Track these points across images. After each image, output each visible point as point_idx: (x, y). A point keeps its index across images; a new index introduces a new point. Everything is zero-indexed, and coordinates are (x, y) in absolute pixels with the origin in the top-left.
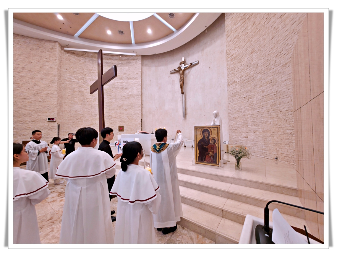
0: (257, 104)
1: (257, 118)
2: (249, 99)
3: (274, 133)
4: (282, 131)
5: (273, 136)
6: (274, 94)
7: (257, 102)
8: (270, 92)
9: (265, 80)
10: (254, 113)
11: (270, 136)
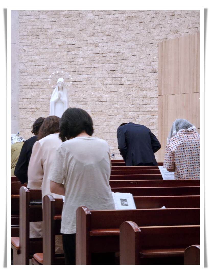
0: (85, 64)
1: (84, 89)
2: (69, 50)
3: (111, 117)
4: (123, 113)
5: (109, 122)
6: (114, 55)
7: (85, 60)
8: (108, 51)
9: (100, 27)
10: (78, 80)
11: (105, 121)
